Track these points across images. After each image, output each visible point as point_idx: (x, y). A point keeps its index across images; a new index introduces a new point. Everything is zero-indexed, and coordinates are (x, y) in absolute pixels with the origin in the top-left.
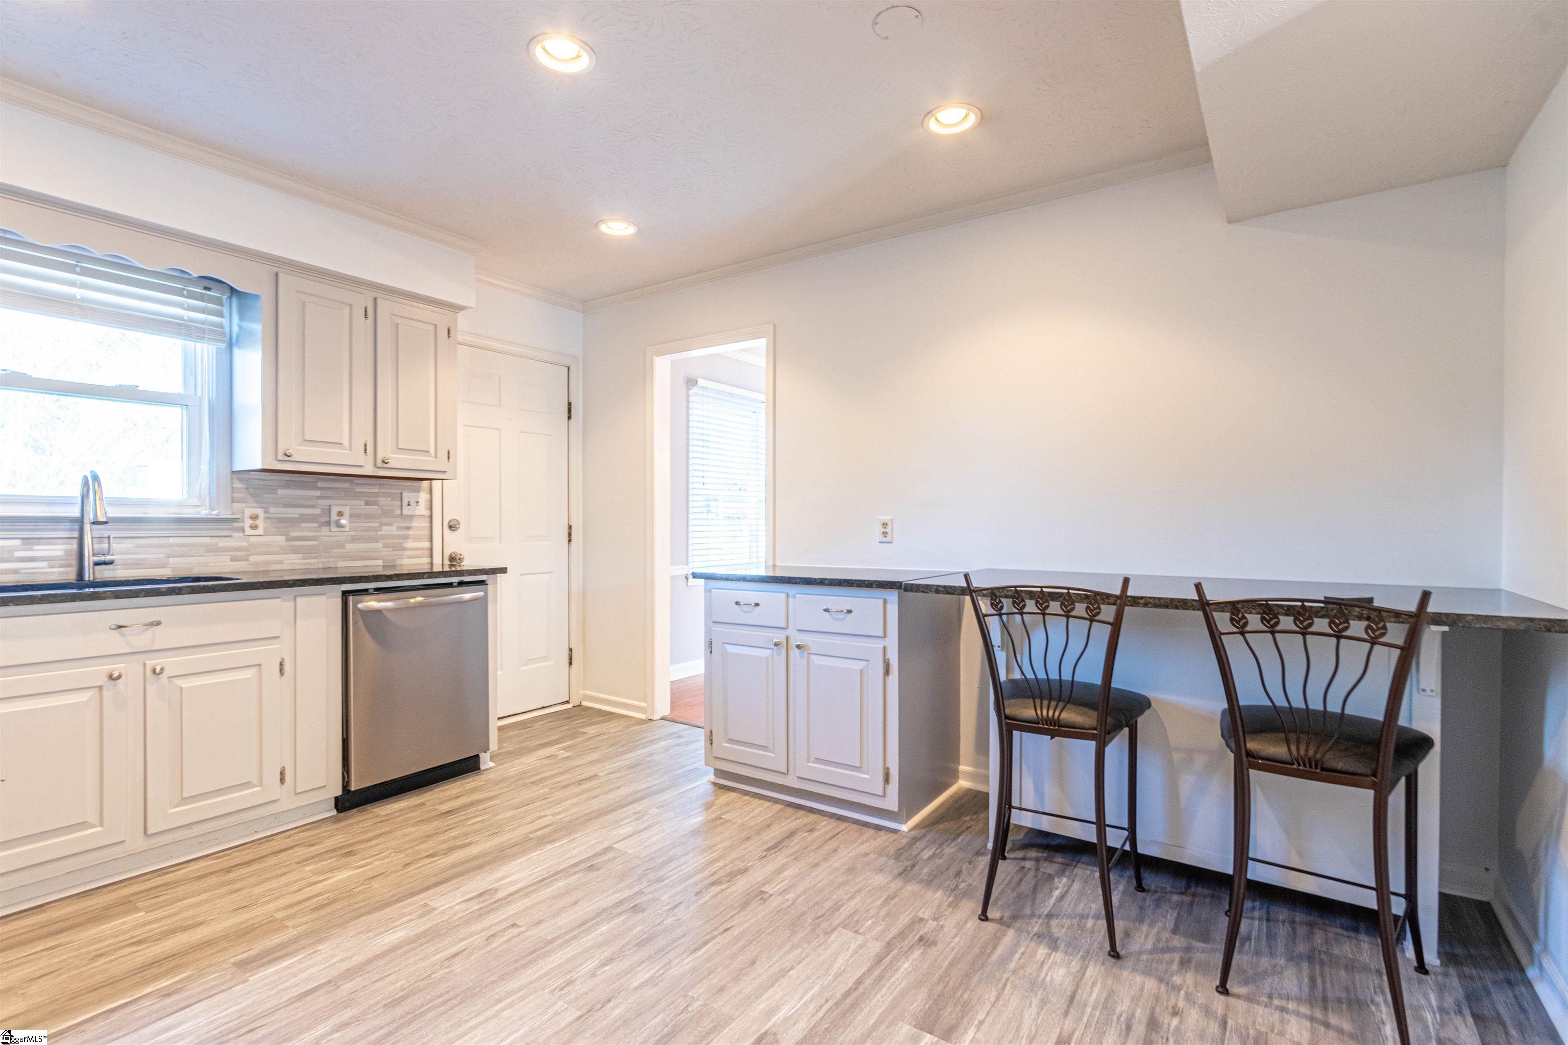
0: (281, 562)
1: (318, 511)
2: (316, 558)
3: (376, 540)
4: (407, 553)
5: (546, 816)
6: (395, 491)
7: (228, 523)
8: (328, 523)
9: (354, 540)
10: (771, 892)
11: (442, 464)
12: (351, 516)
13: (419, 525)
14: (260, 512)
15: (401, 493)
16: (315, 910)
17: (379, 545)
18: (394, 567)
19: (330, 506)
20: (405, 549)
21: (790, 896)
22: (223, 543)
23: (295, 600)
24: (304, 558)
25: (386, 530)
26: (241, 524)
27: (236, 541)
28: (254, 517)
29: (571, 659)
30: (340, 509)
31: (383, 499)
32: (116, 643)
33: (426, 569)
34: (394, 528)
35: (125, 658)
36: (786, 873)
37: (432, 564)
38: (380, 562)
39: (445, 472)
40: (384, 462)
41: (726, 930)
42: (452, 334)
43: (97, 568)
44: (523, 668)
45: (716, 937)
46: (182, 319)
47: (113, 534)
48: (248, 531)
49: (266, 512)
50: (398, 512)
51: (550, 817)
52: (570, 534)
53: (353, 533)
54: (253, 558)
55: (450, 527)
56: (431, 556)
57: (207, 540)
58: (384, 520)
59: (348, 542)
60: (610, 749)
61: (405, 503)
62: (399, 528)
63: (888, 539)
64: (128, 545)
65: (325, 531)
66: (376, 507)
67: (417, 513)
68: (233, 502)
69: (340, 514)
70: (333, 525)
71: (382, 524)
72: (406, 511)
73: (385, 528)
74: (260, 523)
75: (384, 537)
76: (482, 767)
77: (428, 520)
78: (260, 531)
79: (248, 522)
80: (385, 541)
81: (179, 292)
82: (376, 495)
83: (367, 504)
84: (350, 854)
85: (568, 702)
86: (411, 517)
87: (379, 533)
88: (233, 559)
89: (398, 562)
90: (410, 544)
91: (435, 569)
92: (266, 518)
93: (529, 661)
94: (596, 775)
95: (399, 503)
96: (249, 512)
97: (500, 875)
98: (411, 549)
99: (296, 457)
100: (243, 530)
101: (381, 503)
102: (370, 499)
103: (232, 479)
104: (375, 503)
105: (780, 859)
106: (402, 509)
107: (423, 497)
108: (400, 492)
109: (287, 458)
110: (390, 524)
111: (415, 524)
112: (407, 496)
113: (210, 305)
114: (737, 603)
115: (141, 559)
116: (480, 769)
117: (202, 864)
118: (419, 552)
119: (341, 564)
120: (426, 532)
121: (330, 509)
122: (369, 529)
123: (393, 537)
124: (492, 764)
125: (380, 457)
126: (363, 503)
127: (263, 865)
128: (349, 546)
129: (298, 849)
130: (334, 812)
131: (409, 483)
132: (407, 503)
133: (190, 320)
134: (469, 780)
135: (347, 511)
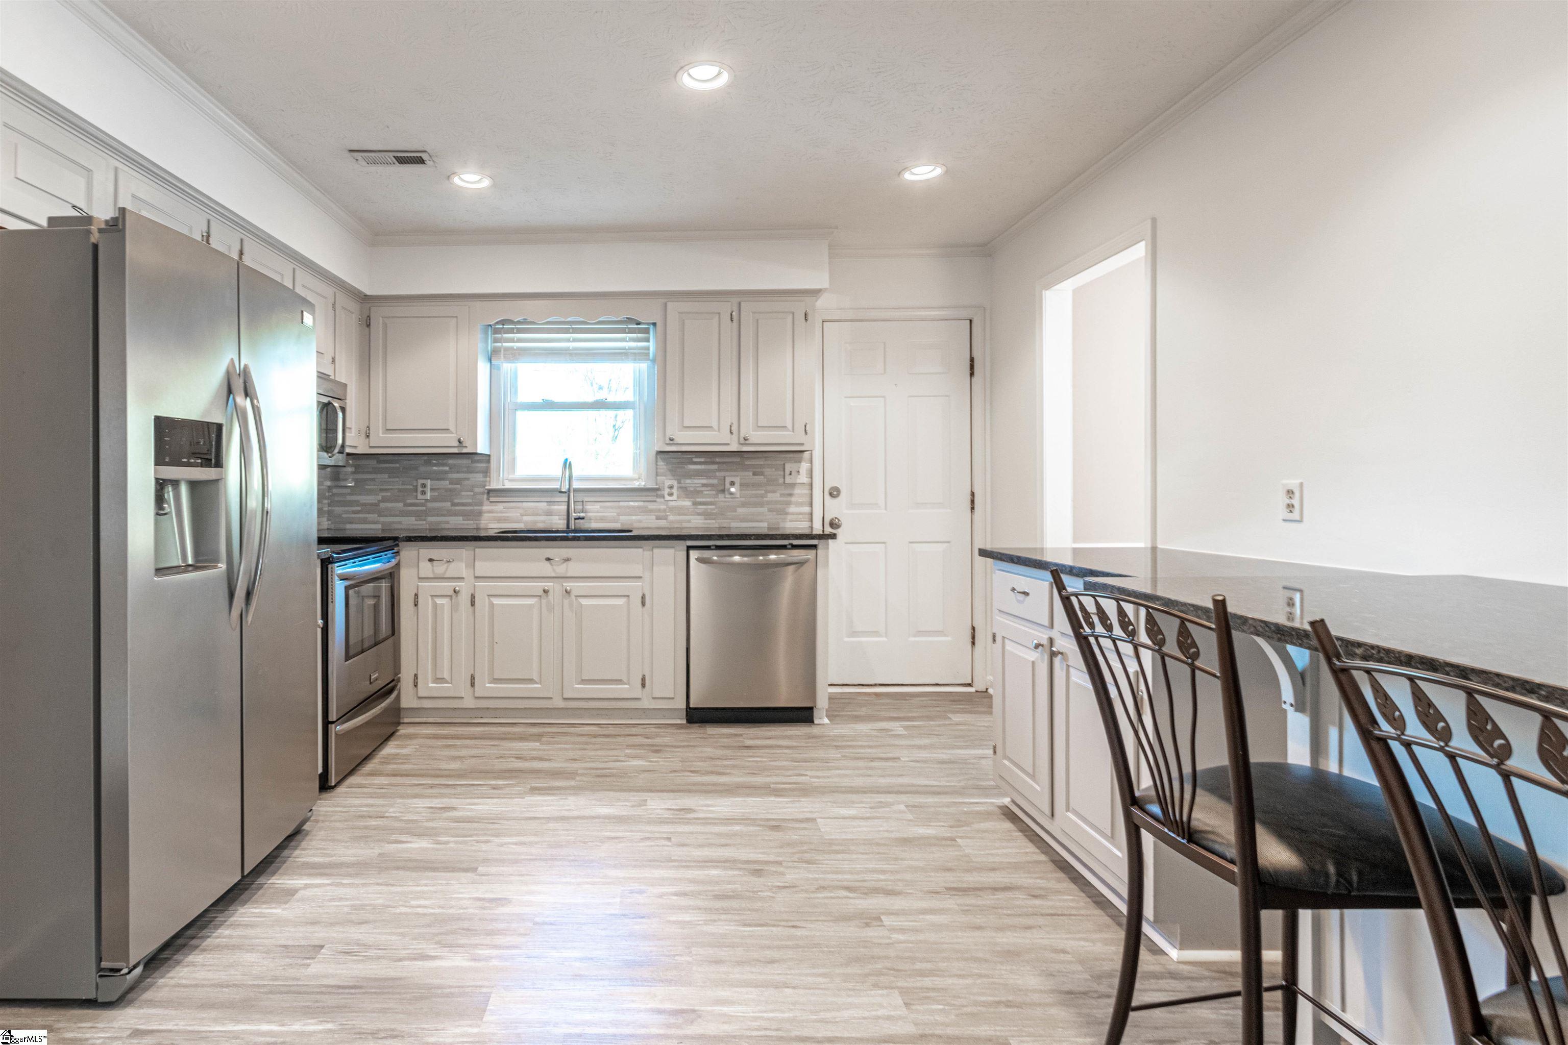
0: (689, 521)
1: (715, 481)
2: (714, 519)
3: (761, 505)
4: (789, 517)
5: (807, 775)
6: (778, 462)
7: (653, 492)
8: (723, 491)
9: (744, 505)
10: (885, 923)
11: (799, 437)
12: (742, 485)
13: (800, 493)
14: (675, 483)
15: (784, 464)
16: (598, 776)
17: (765, 510)
18: (778, 529)
19: (725, 477)
20: (787, 514)
21: (896, 936)
22: (651, 506)
23: (652, 550)
24: (706, 519)
25: (771, 497)
26: (662, 493)
27: (659, 505)
28: (671, 487)
29: (973, 637)
30: (733, 479)
31: (768, 470)
32: (546, 569)
33: (807, 532)
34: (778, 495)
35: (553, 580)
36: (928, 917)
37: (812, 528)
38: (765, 525)
39: (802, 444)
40: (745, 439)
41: (793, 927)
42: (809, 317)
43: (577, 521)
44: (912, 639)
45: (778, 926)
46: (624, 349)
47: (586, 499)
48: (667, 498)
49: (679, 483)
50: (781, 481)
51: (808, 778)
52: (973, 502)
53: (743, 499)
54: (671, 518)
55: (831, 494)
56: (811, 521)
57: (641, 504)
58: (769, 488)
59: (739, 507)
60: (949, 740)
61: (787, 472)
62: (781, 495)
63: (1296, 515)
64: (597, 507)
65: (721, 496)
66: (762, 477)
67: (798, 481)
68: (657, 475)
69: (732, 484)
70: (726, 493)
71: (767, 492)
72: (788, 480)
73: (769, 495)
74: (675, 491)
75: (768, 503)
76: (816, 722)
77: (808, 487)
78: (675, 497)
79: (667, 491)
80: (770, 506)
81: (623, 331)
82: (761, 466)
83: (754, 474)
84: (657, 751)
85: (970, 685)
86: (793, 485)
87: (765, 499)
88: (658, 518)
89: (782, 525)
90: (792, 509)
91: (814, 532)
92: (678, 488)
93: (920, 633)
94: (899, 758)
95: (782, 473)
96: (668, 483)
97: (709, 802)
98: (793, 514)
99: (678, 440)
100: (664, 497)
101: (766, 473)
102: (757, 470)
103: (656, 458)
104: (762, 474)
105: (951, 903)
106: (784, 478)
107: (804, 466)
108: (782, 463)
109: (671, 442)
110: (774, 492)
111: (797, 491)
112: (788, 467)
113: (640, 335)
114: (1013, 590)
115: (604, 516)
116: (812, 722)
117: (592, 728)
118: (801, 516)
119: (733, 525)
120: (807, 499)
121: (724, 479)
122: (756, 496)
123: (776, 502)
124: (826, 721)
125: (742, 435)
126: (751, 474)
127: (614, 740)
128: (741, 511)
129: (639, 738)
130: (684, 722)
131: (791, 455)
132: (789, 473)
133: (630, 349)
134: (791, 728)
135: (737, 480)
